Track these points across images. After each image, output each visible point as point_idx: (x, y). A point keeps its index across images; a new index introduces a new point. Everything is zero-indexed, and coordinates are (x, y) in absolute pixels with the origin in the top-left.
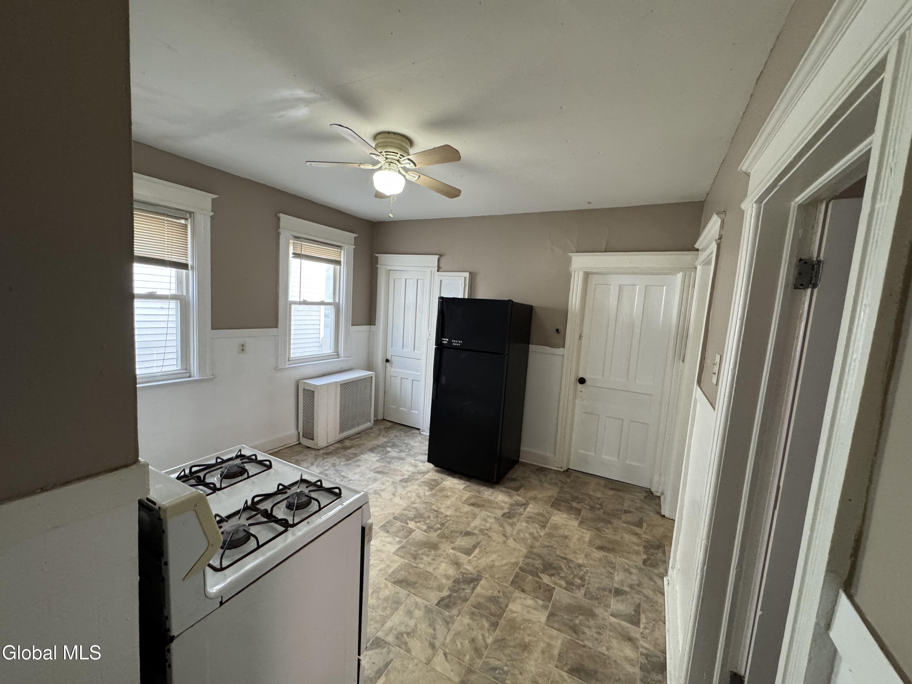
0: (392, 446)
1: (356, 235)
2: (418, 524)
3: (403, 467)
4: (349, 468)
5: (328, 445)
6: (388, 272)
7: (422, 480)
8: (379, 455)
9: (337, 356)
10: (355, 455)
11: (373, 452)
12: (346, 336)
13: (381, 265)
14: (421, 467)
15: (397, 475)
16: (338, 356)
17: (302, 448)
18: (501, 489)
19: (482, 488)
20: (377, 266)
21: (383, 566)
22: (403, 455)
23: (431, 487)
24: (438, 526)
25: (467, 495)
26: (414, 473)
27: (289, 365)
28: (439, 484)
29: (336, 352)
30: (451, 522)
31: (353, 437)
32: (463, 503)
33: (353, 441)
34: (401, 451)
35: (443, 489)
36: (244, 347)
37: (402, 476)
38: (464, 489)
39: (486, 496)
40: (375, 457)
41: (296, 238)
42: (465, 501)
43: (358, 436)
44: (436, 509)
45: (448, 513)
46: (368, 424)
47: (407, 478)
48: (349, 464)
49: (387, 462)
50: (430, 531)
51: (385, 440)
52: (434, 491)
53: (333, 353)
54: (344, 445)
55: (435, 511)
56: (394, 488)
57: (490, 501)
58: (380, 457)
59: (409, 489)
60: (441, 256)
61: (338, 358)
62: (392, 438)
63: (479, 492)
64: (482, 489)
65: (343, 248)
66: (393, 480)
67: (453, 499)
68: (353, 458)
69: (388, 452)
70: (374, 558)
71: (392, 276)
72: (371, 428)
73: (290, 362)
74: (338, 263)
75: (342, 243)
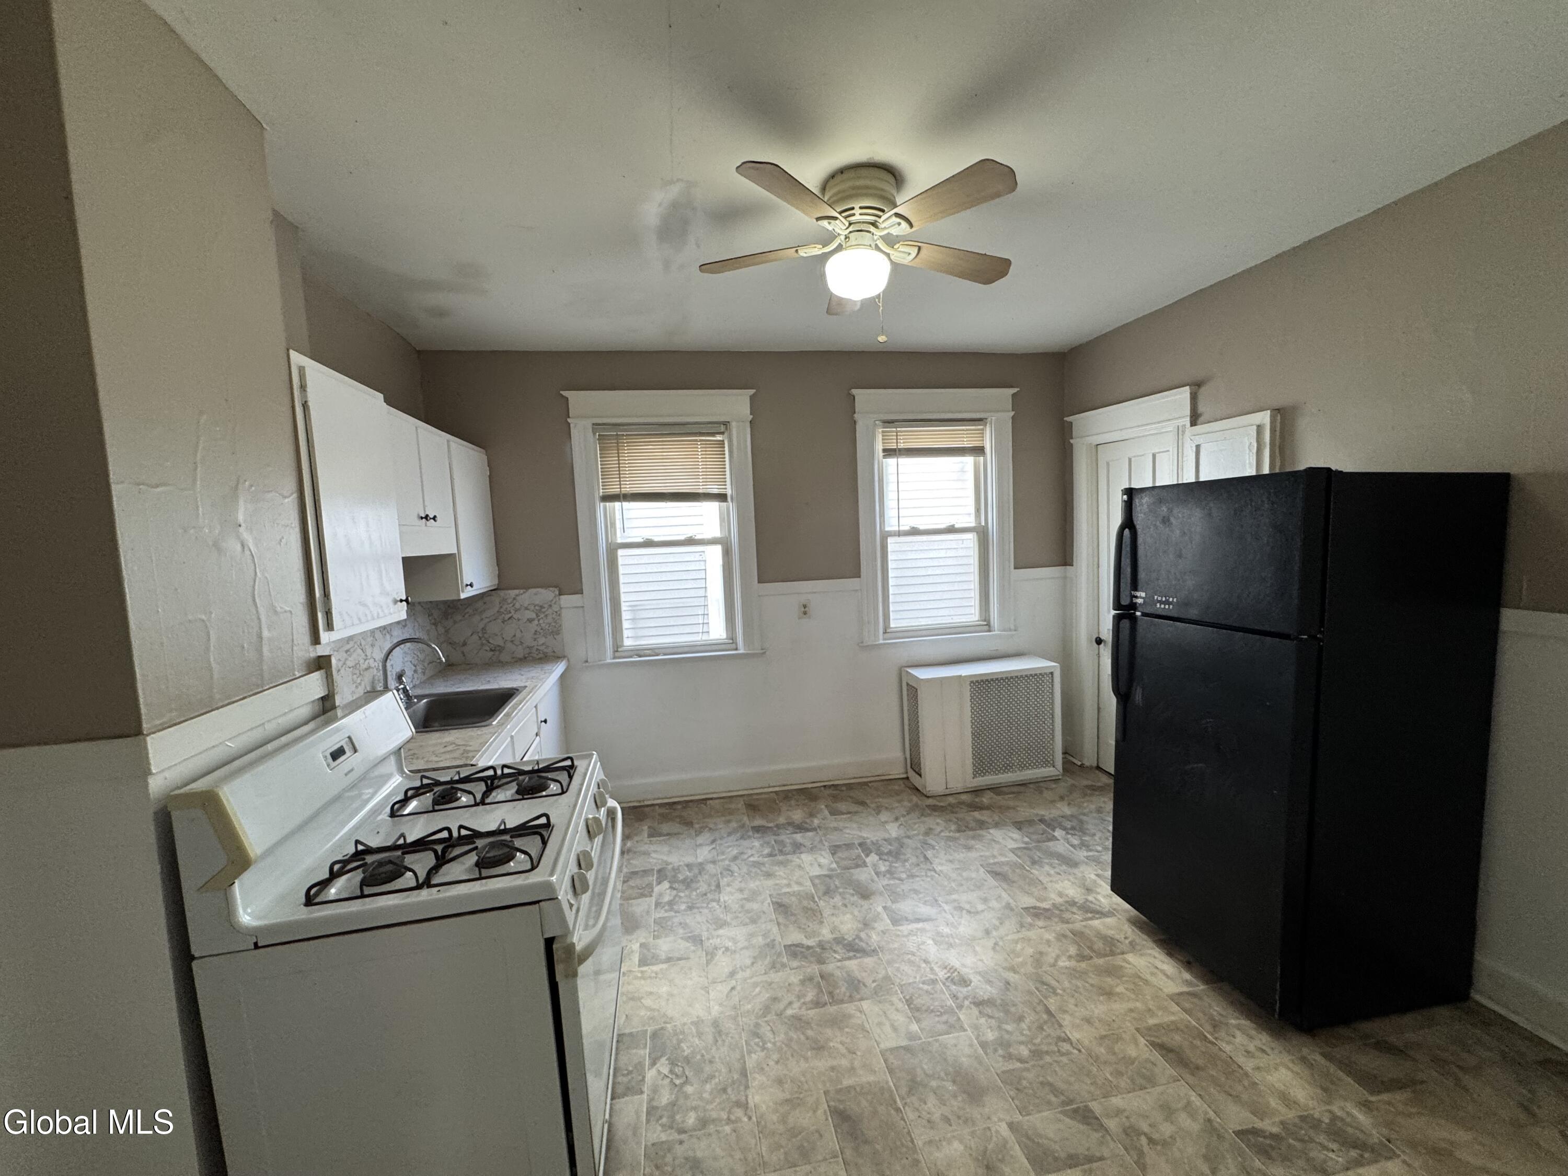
0: (1073, 828)
1: (1015, 390)
2: (983, 1020)
3: (1056, 882)
4: (950, 846)
5: (948, 792)
6: (1094, 450)
7: (1078, 926)
8: (1026, 839)
9: (986, 628)
10: (982, 825)
11: (1020, 829)
12: (1002, 588)
13: (1082, 437)
14: (1099, 897)
15: (1029, 894)
16: (988, 626)
17: (907, 786)
18: (1305, 1051)
19: (1235, 1020)
20: (1072, 441)
21: (844, 1062)
22: (1082, 854)
23: (1087, 952)
24: (1024, 1051)
25: (1175, 1014)
26: (1073, 903)
27: (884, 639)
28: (1112, 953)
29: (985, 621)
30: (1064, 1059)
31: (1005, 789)
32: (1137, 1030)
33: (999, 798)
34: (1084, 845)
35: (1113, 971)
36: (806, 609)
37: (1039, 899)
38: (1172, 997)
39: (1228, 1048)
40: (1015, 840)
41: (888, 423)
42: (1149, 1029)
43: (1015, 789)
44: (1052, 1008)
45: (1075, 1036)
46: (1047, 769)
47: (1045, 909)
48: (954, 839)
49: (1031, 858)
50: (995, 1050)
51: (1067, 811)
52: (1083, 965)
53: (978, 621)
54: (977, 800)
55: (1048, 1012)
56: (999, 918)
57: (1231, 1068)
58: (1026, 843)
59: (1032, 934)
60: (1196, 386)
61: (989, 631)
62: (1085, 811)
63: (1215, 1026)
64: (1233, 1021)
65: (989, 419)
66: (1011, 901)
67: (1119, 1007)
68: (972, 829)
69: (1055, 838)
70: (844, 1039)
71: (1104, 455)
72: (1056, 781)
73: (887, 635)
74: (979, 451)
75: (984, 411)
